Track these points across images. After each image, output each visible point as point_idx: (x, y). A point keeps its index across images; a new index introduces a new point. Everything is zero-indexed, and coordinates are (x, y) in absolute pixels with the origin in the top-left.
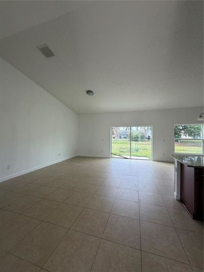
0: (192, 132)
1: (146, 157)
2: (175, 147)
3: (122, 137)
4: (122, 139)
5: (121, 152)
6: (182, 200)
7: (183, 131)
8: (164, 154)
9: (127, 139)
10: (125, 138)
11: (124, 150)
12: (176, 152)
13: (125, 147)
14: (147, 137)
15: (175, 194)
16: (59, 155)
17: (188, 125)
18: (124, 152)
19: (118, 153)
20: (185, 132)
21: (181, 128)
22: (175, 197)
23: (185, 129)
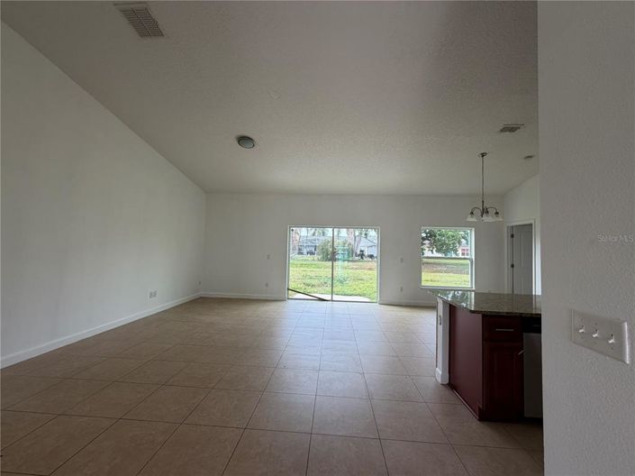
0: (442, 245)
1: (364, 295)
2: (423, 274)
3: (305, 251)
4: (305, 257)
5: (308, 285)
6: (452, 384)
7: (427, 242)
8: (402, 290)
9: (316, 257)
10: (312, 253)
11: (313, 282)
12: (423, 284)
13: (313, 274)
14: (358, 253)
15: (439, 373)
16: (153, 295)
17: (436, 230)
18: (313, 286)
19: (301, 287)
20: (431, 244)
21: (424, 235)
22: (439, 380)
23: (431, 236)
